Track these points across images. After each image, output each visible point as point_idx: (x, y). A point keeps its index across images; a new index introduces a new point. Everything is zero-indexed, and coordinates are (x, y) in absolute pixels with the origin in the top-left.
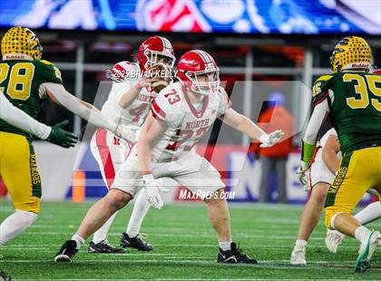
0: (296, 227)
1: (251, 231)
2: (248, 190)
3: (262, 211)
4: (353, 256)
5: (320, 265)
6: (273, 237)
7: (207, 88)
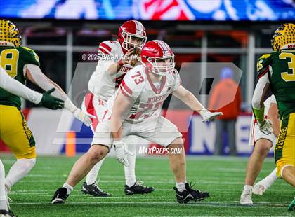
0: (244, 175)
1: (209, 178)
2: (205, 146)
3: (216, 162)
4: (290, 197)
5: (264, 205)
6: (226, 183)
7: (164, 71)
